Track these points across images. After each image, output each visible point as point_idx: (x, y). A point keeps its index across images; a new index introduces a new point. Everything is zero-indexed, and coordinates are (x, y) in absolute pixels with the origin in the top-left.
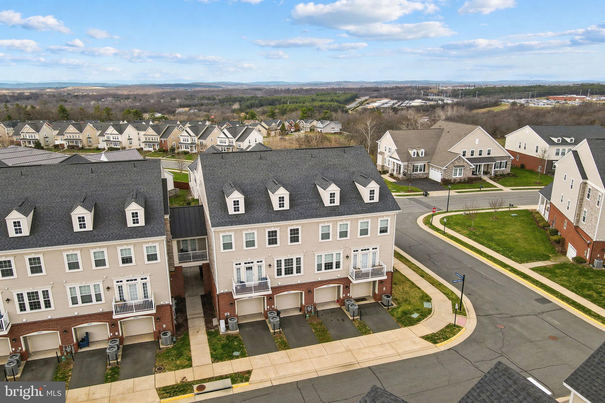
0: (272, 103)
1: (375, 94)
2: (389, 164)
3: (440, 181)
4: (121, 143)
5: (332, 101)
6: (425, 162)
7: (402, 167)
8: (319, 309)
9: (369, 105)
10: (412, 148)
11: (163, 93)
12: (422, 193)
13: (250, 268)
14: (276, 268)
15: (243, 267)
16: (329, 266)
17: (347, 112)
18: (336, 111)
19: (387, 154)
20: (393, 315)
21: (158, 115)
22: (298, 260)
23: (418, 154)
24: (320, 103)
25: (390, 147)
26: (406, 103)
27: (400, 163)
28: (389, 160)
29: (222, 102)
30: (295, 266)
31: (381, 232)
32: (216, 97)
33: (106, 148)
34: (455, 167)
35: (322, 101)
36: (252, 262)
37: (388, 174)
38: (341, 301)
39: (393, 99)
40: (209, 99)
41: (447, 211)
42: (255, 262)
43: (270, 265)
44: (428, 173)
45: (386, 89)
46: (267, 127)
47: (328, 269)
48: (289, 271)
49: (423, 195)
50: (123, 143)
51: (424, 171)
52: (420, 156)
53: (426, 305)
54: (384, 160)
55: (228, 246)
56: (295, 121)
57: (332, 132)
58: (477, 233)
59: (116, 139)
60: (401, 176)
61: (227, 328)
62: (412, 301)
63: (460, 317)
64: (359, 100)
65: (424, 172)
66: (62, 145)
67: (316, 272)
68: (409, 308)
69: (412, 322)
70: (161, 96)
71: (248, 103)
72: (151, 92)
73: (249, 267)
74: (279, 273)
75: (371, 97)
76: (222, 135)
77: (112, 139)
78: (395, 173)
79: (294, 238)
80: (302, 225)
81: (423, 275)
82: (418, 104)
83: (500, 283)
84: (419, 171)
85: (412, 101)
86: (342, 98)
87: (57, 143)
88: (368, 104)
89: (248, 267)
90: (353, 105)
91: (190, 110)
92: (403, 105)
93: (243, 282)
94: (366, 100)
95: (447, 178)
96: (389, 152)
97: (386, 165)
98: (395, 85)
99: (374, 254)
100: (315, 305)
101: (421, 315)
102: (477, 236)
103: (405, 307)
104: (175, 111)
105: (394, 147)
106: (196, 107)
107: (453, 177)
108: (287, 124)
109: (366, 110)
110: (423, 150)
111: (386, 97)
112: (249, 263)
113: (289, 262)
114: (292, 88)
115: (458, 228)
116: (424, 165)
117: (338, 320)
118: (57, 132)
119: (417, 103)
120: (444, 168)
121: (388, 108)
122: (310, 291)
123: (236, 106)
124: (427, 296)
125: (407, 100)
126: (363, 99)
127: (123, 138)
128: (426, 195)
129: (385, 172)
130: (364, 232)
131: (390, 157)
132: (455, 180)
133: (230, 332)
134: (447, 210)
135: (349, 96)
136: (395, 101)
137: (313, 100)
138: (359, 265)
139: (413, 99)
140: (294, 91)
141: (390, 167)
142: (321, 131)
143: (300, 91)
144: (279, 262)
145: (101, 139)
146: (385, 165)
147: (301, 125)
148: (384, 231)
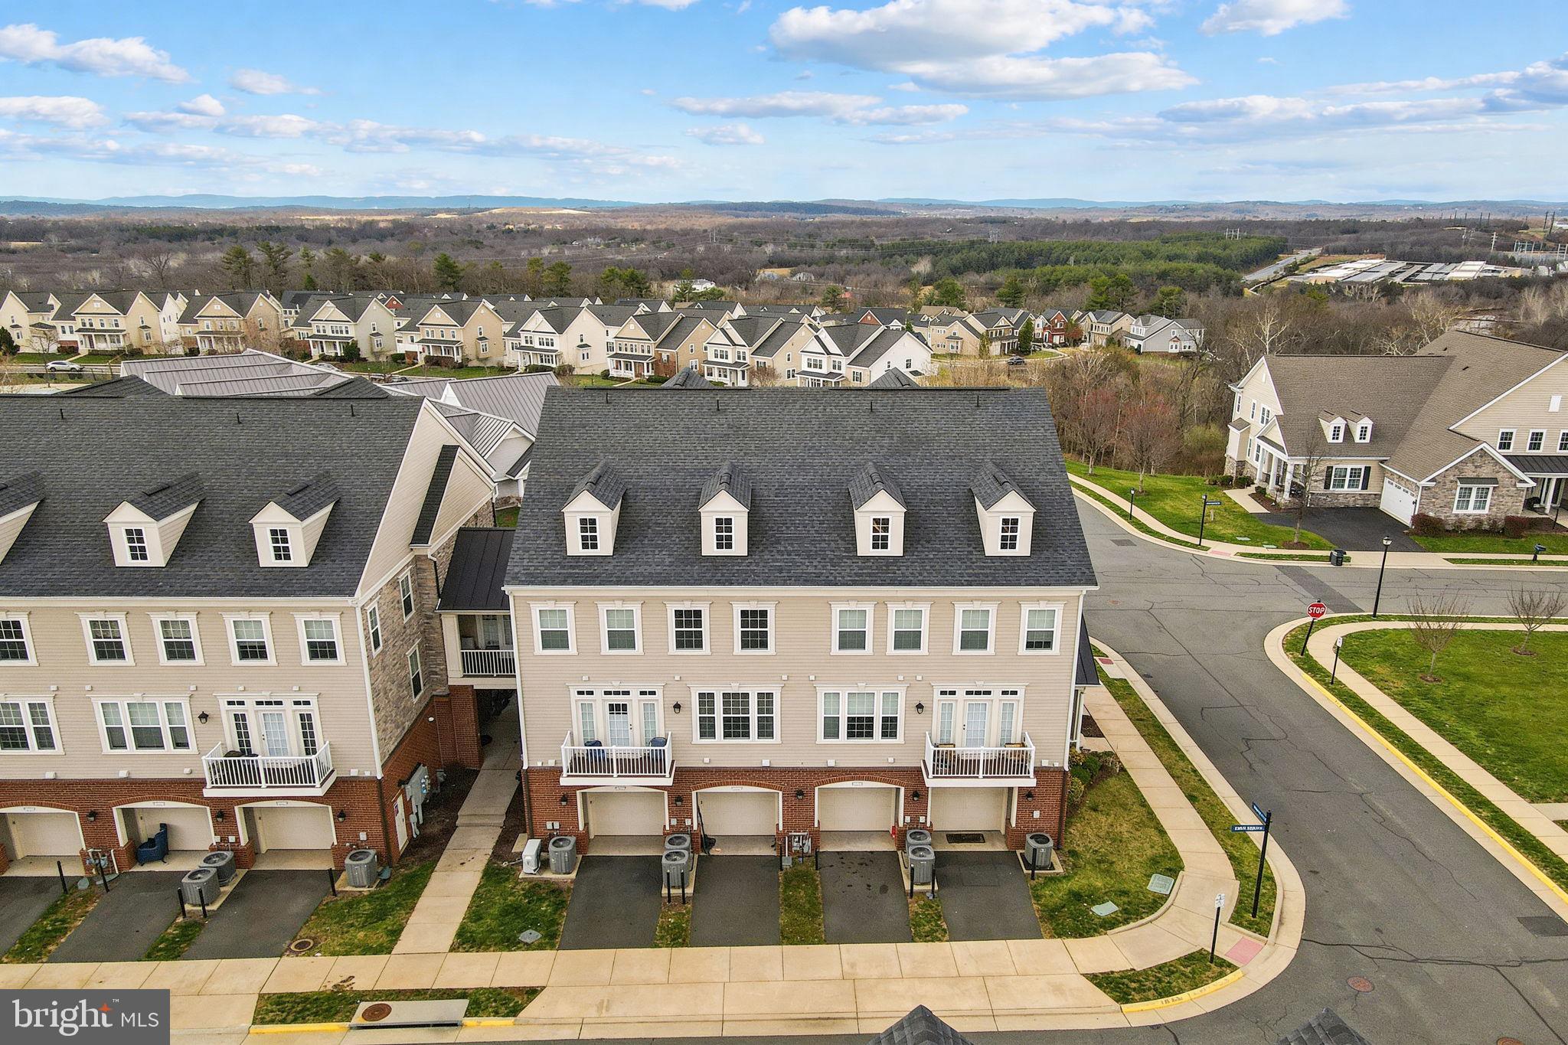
0: (1025, 262)
1: (1344, 240)
2: (1258, 456)
3: (1407, 521)
4: (559, 356)
5: (1200, 259)
6: (1372, 461)
7: (1290, 468)
8: (828, 847)
9: (1315, 274)
10: (1331, 415)
11: (733, 228)
12: (1327, 553)
13: (618, 709)
14: (696, 715)
15: (600, 704)
16: (860, 727)
17: (1240, 293)
18: (1201, 288)
19: (1257, 427)
20: (1038, 897)
21: (701, 286)
22: (765, 699)
23: (1348, 432)
24: (1164, 265)
25: (1267, 408)
26: (1435, 271)
27: (1284, 457)
28: (1259, 447)
29: (888, 254)
30: (753, 715)
31: (1030, 645)
32: (877, 242)
33: (521, 369)
34: (1463, 480)
35: (1170, 258)
36: (627, 693)
37: (1252, 489)
38: (900, 836)
39: (1392, 257)
40: (853, 243)
41: (1374, 616)
42: (635, 694)
43: (677, 706)
44: (1378, 496)
45: (1383, 226)
46: (981, 328)
47: (860, 735)
48: (736, 728)
49: (1330, 558)
50: (565, 356)
51: (1365, 487)
52: (1357, 440)
53: (1157, 884)
54: (1244, 442)
55: (555, 640)
56: (1067, 313)
57: (1170, 351)
58: (1439, 693)
59: (547, 345)
60: (1285, 498)
61: (543, 864)
62: (1122, 865)
63: (1246, 937)
64: (1287, 260)
65: (1364, 492)
66: (413, 355)
67: (821, 739)
68: (1099, 884)
69: (1086, 927)
70: (727, 235)
71: (956, 259)
72: (702, 223)
73: (618, 706)
74: (707, 729)
75: (1327, 251)
76: (816, 347)
77: (536, 345)
78: (1271, 487)
79: (754, 639)
80: (779, 601)
81: (1197, 794)
82: (1470, 275)
83: (1429, 850)
84: (1349, 487)
85: (1453, 265)
86: (1235, 252)
87: (401, 349)
88: (1314, 270)
89: (614, 703)
90: (1263, 274)
91: (793, 274)
92: (1421, 277)
93: (598, 743)
94: (1308, 260)
95: (1431, 514)
96: (1262, 422)
97: (1251, 459)
98: (1415, 215)
99: (1008, 708)
100: (816, 836)
101: (1125, 911)
102: (1434, 701)
103: (1090, 879)
104: (755, 276)
105: (1276, 409)
106: (814, 267)
107: (1455, 511)
108: (1039, 324)
109: (1303, 289)
110: (1367, 422)
111: (1374, 250)
112: (617, 693)
113: (736, 700)
114: (1097, 219)
115: (1382, 670)
116: (1368, 469)
117: (869, 886)
118: (404, 322)
119: (1469, 270)
120: (1424, 483)
121: (1370, 285)
122: (800, 793)
123: (923, 266)
124: (1175, 856)
125: (1438, 259)
126: (1302, 255)
127: (565, 345)
128: (1339, 561)
129: (1244, 482)
130: (974, 640)
131: (1262, 438)
132: (1460, 522)
133: (548, 875)
134: (1375, 611)
135: (1255, 244)
136: (1401, 264)
137: (1149, 255)
138: (958, 736)
139: (1459, 259)
140: (1101, 228)
141: (1258, 468)
142: (1140, 346)
143: (1117, 227)
144: (706, 699)
145: (509, 341)
146: (1248, 459)
147: (1084, 325)
148: (1040, 642)
